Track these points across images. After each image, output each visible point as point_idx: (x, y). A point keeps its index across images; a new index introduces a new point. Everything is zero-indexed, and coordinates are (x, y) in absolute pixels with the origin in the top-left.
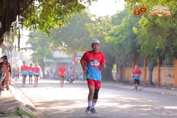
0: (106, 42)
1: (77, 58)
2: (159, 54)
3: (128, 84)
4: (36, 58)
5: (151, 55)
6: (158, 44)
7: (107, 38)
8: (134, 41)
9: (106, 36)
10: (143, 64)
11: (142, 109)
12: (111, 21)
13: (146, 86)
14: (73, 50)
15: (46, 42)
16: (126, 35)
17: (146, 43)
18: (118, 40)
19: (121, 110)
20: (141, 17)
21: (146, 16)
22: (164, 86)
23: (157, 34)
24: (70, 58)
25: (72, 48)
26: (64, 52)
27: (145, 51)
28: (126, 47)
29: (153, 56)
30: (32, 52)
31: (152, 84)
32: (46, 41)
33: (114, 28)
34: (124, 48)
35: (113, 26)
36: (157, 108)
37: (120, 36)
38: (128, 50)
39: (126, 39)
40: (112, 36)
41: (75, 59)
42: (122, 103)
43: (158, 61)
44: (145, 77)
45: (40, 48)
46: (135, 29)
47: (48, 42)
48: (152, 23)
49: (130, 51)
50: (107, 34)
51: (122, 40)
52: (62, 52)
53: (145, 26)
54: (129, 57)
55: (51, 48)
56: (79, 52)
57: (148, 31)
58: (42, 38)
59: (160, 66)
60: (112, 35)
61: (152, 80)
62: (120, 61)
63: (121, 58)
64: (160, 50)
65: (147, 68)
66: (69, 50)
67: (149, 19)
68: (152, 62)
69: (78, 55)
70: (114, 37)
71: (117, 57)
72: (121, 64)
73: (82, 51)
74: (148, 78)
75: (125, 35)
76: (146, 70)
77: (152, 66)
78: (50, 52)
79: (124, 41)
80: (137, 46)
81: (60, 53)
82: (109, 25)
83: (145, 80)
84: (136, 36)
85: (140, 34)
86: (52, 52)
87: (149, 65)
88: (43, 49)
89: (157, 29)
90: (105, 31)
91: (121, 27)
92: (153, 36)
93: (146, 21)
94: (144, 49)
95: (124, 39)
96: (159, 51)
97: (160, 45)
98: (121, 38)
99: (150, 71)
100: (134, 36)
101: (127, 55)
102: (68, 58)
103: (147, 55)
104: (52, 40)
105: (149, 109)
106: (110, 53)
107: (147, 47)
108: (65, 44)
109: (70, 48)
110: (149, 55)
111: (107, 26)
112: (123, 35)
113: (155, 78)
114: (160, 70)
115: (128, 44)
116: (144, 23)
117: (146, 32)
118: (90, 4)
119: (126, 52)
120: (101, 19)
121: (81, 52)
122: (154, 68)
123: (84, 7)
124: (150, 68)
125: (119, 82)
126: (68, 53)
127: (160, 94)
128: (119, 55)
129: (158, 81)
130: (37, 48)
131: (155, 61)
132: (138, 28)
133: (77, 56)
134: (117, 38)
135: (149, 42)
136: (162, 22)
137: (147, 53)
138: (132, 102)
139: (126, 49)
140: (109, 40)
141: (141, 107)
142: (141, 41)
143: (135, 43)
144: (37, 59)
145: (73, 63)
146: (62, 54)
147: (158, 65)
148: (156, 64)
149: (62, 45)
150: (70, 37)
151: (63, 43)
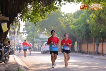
0: (70, 28)
2: (102, 35)
3: (84, 54)
4: (29, 38)
5: (97, 36)
6: (102, 29)
7: (71, 26)
8: (87, 28)
9: (71, 25)
10: (93, 42)
11: (92, 68)
12: (73, 16)
13: (95, 55)
15: (35, 29)
16: (83, 24)
17: (94, 29)
18: (78, 28)
19: (80, 69)
20: (91, 13)
21: (94, 13)
22: (105, 55)
23: (101, 23)
28: (82, 32)
29: (98, 37)
30: (27, 35)
31: (98, 54)
32: (35, 28)
33: (75, 20)
34: (81, 32)
35: (75, 19)
36: (101, 68)
37: (79, 25)
38: (84, 33)
40: (74, 25)
42: (81, 65)
43: (102, 40)
44: (94, 49)
45: (31, 32)
46: (87, 21)
47: (36, 29)
48: (98, 17)
49: (85, 34)
51: (80, 27)
52: (45, 35)
53: (94, 19)
54: (84, 37)
55: (38, 32)
57: (96, 22)
58: (32, 27)
59: (103, 43)
60: (74, 24)
61: (99, 51)
62: (79, 40)
63: (80, 38)
64: (103, 33)
66: (49, 34)
67: (96, 15)
68: (98, 40)
71: (77, 37)
72: (80, 41)
74: (96, 50)
76: (94, 45)
77: (98, 43)
78: (37, 35)
79: (81, 28)
80: (89, 31)
82: (72, 19)
83: (94, 51)
84: (88, 25)
85: (91, 24)
86: (39, 35)
87: (96, 42)
89: (101, 20)
90: (70, 22)
92: (99, 24)
93: (94, 16)
94: (93, 32)
95: (81, 27)
97: (103, 30)
98: (80, 26)
99: (97, 46)
101: (83, 36)
103: (95, 36)
104: (39, 28)
105: (96, 69)
106: (73, 35)
107: (95, 32)
110: (96, 36)
111: (71, 19)
112: (81, 24)
114: (103, 45)
115: (84, 30)
116: (93, 17)
117: (94, 22)
118: (61, 6)
120: (68, 15)
122: (100, 44)
123: (57, 8)
124: (97, 44)
125: (78, 53)
126: (48, 36)
127: (103, 59)
128: (79, 36)
129: (102, 51)
130: (30, 33)
131: (100, 39)
132: (90, 20)
134: (77, 26)
135: (96, 28)
136: (104, 16)
137: (95, 35)
138: (86, 64)
139: (82, 33)
140: (72, 28)
141: (92, 67)
142: (91, 28)
143: (88, 29)
146: (45, 36)
147: (102, 42)
148: (101, 42)
149: (44, 31)
150: (50, 26)
151: (45, 30)
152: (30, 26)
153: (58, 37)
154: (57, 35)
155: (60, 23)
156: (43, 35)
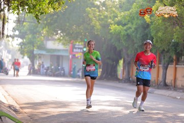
0: (111, 31)
1: (75, 50)
2: (175, 48)
4: (25, 48)
5: (166, 50)
6: (175, 36)
7: (114, 28)
8: (146, 32)
9: (112, 24)
12: (118, 6)
13: (158, 88)
14: (71, 41)
15: (38, 29)
16: (136, 24)
17: (160, 34)
18: (126, 30)
20: (155, 2)
21: (161, 1)
22: (180, 89)
23: (174, 24)
24: (67, 50)
25: (70, 38)
26: (60, 42)
27: (158, 45)
28: (135, 39)
29: (168, 51)
30: (20, 40)
31: (166, 86)
32: (37, 27)
33: (121, 15)
34: (133, 41)
35: (120, 12)
36: (170, 115)
37: (129, 26)
38: (138, 43)
39: (136, 29)
40: (118, 25)
41: (73, 51)
43: (174, 58)
44: (158, 76)
45: (30, 36)
46: (147, 17)
47: (41, 29)
49: (141, 44)
50: (113, 22)
51: (131, 30)
52: (57, 42)
54: (139, 51)
55: (44, 36)
56: (77, 43)
58: (32, 24)
59: (176, 64)
60: (119, 23)
61: (166, 81)
62: (128, 55)
63: (129, 52)
64: (178, 43)
65: (160, 65)
66: (65, 40)
67: (165, 5)
68: (167, 59)
69: (76, 46)
70: (121, 26)
71: (124, 51)
72: (129, 59)
73: (81, 41)
74: (161, 78)
75: (134, 24)
77: (166, 63)
78: (42, 42)
79: (133, 32)
80: (149, 38)
81: (54, 44)
82: (116, 11)
83: (158, 80)
85: (154, 24)
86: (45, 42)
87: (163, 62)
88: (34, 38)
90: (110, 18)
91: (131, 14)
92: (169, 26)
94: (157, 42)
95: (133, 29)
96: (176, 45)
97: (177, 38)
98: (130, 28)
99: (163, 69)
100: (145, 26)
101: (137, 49)
102: (64, 50)
103: (161, 49)
104: (46, 27)
105: (160, 116)
106: (116, 45)
107: (161, 40)
108: (61, 32)
109: (67, 38)
110: (164, 50)
111: (114, 12)
112: (132, 24)
113: (170, 78)
114: (176, 68)
115: (138, 36)
117: (160, 21)
119: (136, 45)
121: (80, 44)
122: (170, 66)
124: (164, 66)
125: (125, 82)
126: (64, 44)
127: (175, 98)
128: (127, 48)
129: (173, 82)
130: (26, 36)
131: (170, 57)
132: (151, 15)
133: (76, 48)
134: (125, 28)
135: (164, 34)
136: (181, 8)
137: (161, 47)
139: (135, 41)
140: (115, 30)
142: (154, 32)
143: (147, 35)
144: (26, 50)
145: (71, 56)
146: (57, 44)
147: (174, 63)
148: (172, 61)
149: (57, 34)
150: (68, 24)
151: (59, 32)
152: (28, 23)
153: (85, 47)
154: (83, 43)
155: (89, 20)
156: (53, 42)
